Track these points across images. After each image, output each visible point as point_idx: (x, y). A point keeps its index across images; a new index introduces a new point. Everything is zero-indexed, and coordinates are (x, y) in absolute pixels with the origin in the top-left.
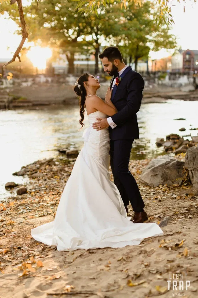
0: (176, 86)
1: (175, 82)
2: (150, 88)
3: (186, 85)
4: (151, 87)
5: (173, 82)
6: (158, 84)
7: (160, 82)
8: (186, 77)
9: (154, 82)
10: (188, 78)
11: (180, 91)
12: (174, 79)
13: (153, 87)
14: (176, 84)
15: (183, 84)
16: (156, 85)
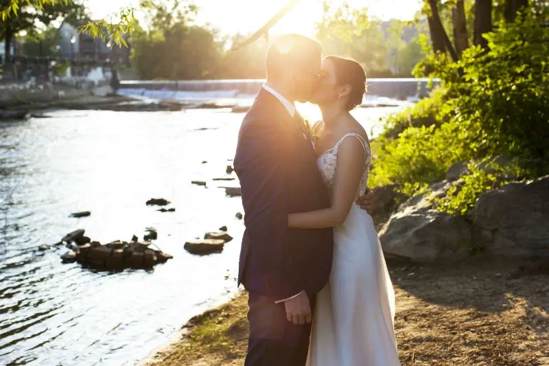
0: (84, 86)
1: (83, 78)
2: (39, 89)
3: (101, 84)
4: (41, 87)
5: (79, 78)
6: (54, 83)
7: (57, 79)
8: (99, 70)
9: (47, 79)
10: (104, 72)
11: (92, 94)
12: (80, 74)
13: (46, 87)
14: (83, 81)
15: (96, 83)
16: (49, 84)
